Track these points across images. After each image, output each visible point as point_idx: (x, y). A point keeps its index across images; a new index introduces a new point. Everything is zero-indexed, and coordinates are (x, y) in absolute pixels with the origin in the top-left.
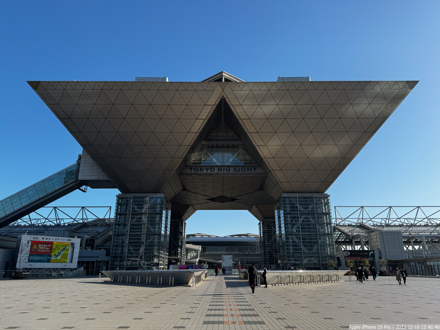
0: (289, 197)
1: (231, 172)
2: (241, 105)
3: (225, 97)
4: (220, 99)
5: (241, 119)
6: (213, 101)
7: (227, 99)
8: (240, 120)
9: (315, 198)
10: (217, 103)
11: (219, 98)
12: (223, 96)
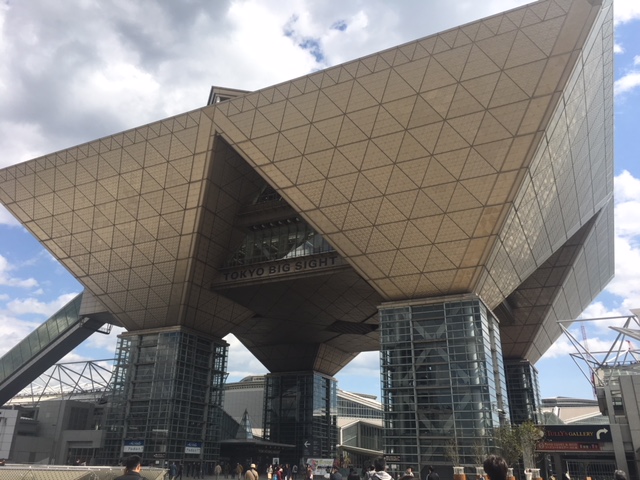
0: (399, 310)
1: (291, 271)
2: (250, 140)
3: (219, 131)
4: (212, 138)
5: (259, 166)
6: (205, 143)
7: (223, 135)
8: (257, 169)
9: (447, 305)
10: (211, 148)
11: (210, 136)
12: (216, 132)
